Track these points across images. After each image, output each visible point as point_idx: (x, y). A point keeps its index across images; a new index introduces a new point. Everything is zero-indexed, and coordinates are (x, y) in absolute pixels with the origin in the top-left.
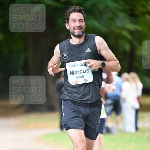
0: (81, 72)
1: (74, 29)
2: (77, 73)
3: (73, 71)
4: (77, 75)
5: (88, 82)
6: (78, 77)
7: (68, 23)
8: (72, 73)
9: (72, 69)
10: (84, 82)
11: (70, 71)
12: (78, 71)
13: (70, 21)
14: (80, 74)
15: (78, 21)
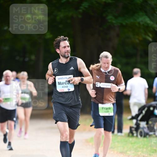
0: (66, 83)
1: (65, 53)
2: (63, 84)
3: (60, 82)
5: (70, 91)
6: (64, 87)
8: (59, 83)
11: (58, 82)
12: (64, 83)
14: (65, 85)
15: (67, 47)
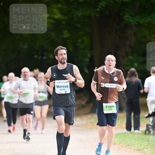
1: (62, 59)
2: (60, 87)
3: (58, 86)
4: (61, 88)
5: (67, 93)
7: (57, 56)
8: (58, 87)
9: (58, 84)
10: (64, 93)
11: (57, 86)
13: (58, 55)
14: (62, 88)
15: (63, 54)
